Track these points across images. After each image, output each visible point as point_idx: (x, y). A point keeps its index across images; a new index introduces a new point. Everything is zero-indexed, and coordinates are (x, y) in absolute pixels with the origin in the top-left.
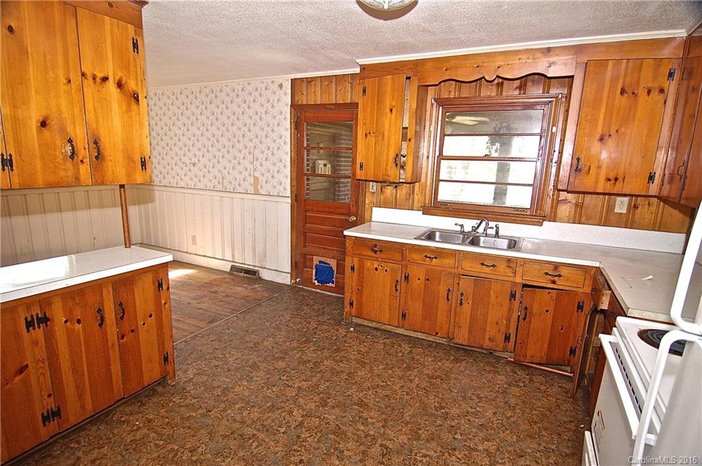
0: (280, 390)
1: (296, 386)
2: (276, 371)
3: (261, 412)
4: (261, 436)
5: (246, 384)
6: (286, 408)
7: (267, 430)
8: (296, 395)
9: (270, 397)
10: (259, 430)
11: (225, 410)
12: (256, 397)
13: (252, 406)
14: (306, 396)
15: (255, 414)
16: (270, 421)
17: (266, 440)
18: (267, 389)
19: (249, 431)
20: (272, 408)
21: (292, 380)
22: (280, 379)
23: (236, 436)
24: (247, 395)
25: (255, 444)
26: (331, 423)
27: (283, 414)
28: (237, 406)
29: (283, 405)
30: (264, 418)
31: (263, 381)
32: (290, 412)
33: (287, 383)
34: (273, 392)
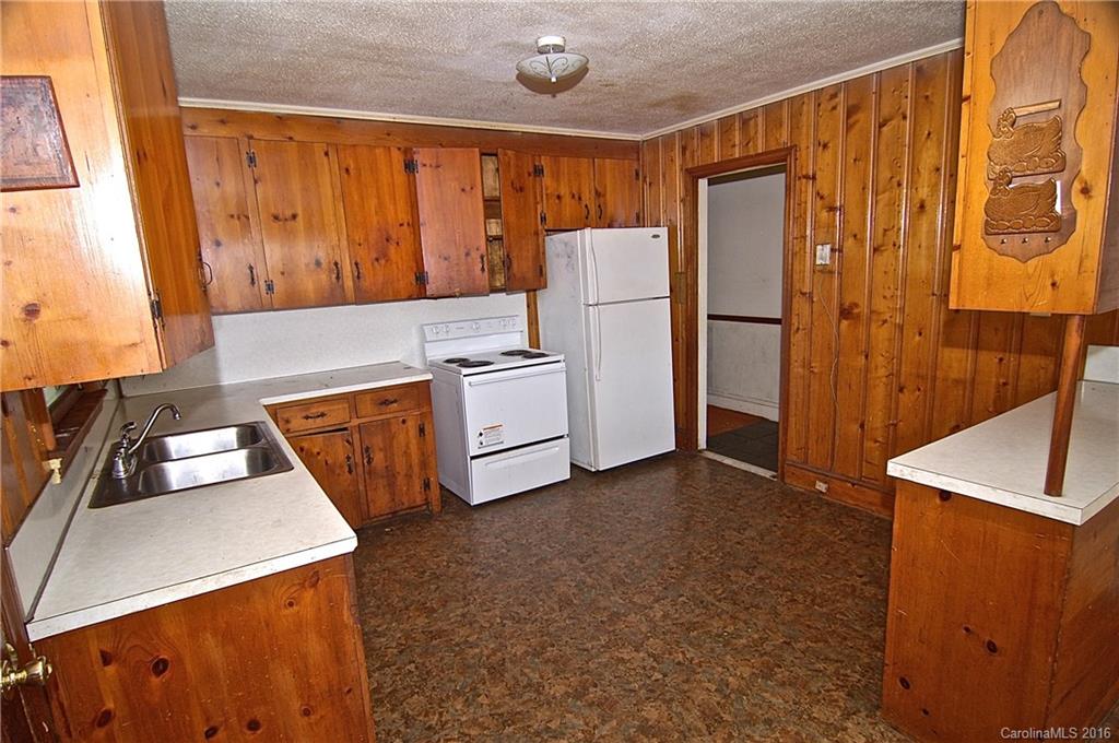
0: (670, 654)
1: (642, 655)
2: (668, 696)
3: (707, 625)
4: (710, 598)
5: (731, 679)
6: (670, 623)
7: (702, 602)
8: (648, 638)
9: (691, 644)
10: (713, 605)
11: (763, 640)
12: (712, 650)
13: (720, 636)
14: (634, 634)
15: (716, 624)
16: (697, 612)
17: (704, 593)
18: (692, 659)
19: (724, 606)
20: (692, 627)
21: (644, 668)
22: (665, 675)
23: (742, 605)
24: (728, 657)
25: (719, 592)
26: (620, 592)
27: (677, 616)
28: (744, 641)
29: (674, 629)
30: (704, 617)
31: (698, 676)
32: (666, 616)
33: (655, 664)
34: (683, 653)
